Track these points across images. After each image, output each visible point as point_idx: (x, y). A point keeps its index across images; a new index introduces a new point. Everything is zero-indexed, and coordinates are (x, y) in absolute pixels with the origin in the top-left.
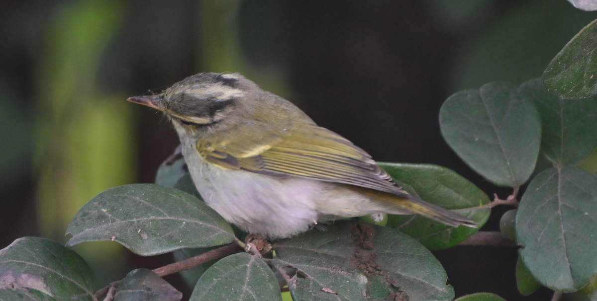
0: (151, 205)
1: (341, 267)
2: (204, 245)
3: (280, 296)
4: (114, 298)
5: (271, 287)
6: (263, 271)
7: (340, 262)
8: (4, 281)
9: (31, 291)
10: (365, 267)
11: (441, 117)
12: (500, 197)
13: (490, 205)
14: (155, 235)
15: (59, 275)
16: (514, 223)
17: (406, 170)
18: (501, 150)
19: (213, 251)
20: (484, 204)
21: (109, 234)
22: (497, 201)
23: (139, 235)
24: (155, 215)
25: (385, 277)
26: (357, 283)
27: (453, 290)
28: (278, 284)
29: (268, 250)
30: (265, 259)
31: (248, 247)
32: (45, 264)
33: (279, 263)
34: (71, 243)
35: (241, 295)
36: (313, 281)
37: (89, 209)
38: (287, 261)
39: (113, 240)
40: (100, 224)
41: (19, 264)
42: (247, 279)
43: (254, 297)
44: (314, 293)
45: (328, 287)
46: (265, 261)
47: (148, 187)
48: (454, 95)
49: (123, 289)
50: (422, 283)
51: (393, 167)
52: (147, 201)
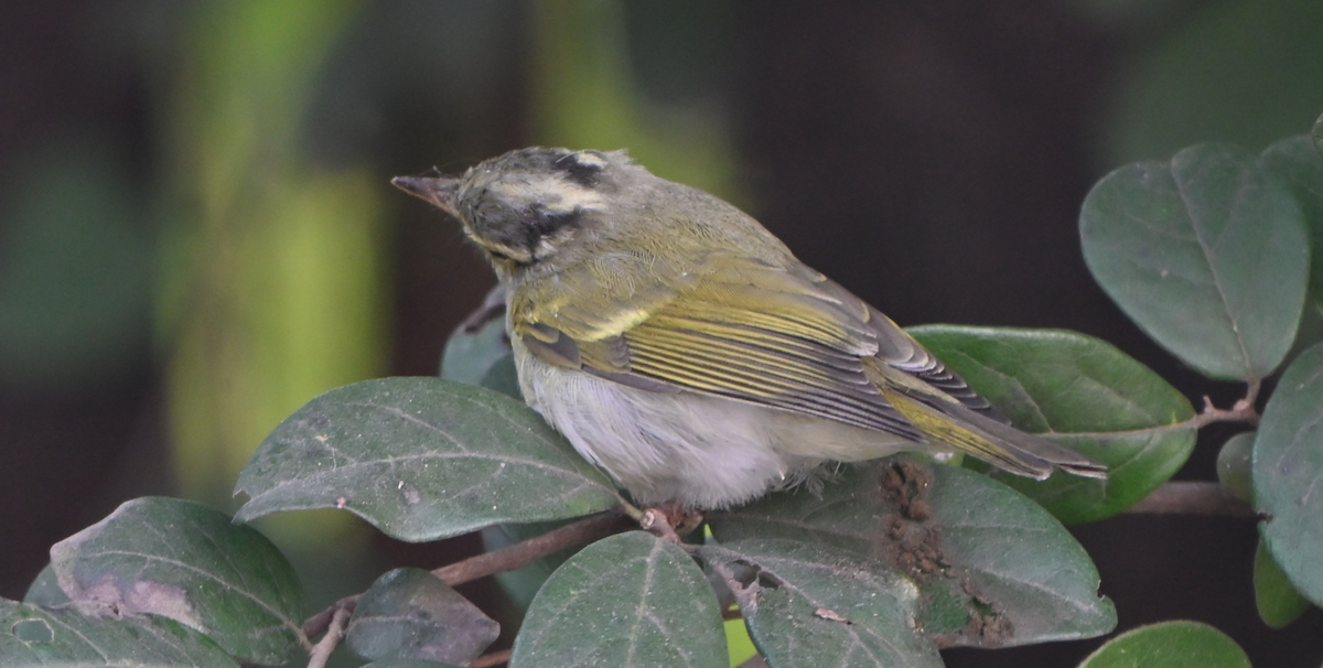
0: (427, 425)
1: (859, 563)
2: (549, 516)
3: (720, 627)
4: (344, 636)
5: (702, 608)
6: (681, 571)
7: (855, 550)
8: (96, 598)
9: (157, 621)
10: (914, 560)
11: (1083, 223)
12: (1218, 405)
13: (1196, 422)
14: (437, 494)
15: (220, 585)
16: (1249, 463)
17: (1006, 344)
18: (1220, 300)
19: (571, 527)
20: (1181, 420)
21: (331, 492)
22: (1211, 413)
23: (401, 493)
24: (436, 448)
25: (958, 581)
26: (895, 599)
27: (1112, 607)
28: (717, 601)
29: (695, 526)
30: (686, 546)
31: (648, 519)
32: (189, 558)
33: (718, 555)
34: (246, 515)
35: (634, 627)
36: (796, 594)
37: (286, 436)
38: (736, 550)
39: (340, 506)
40: (313, 471)
41: (130, 559)
42: (646, 591)
43: (663, 630)
44: (799, 622)
45: (829, 607)
46: (686, 550)
47: (420, 384)
48: (1113, 174)
49: (366, 615)
50: (1044, 594)
51: (976, 337)
52: (419, 416)
